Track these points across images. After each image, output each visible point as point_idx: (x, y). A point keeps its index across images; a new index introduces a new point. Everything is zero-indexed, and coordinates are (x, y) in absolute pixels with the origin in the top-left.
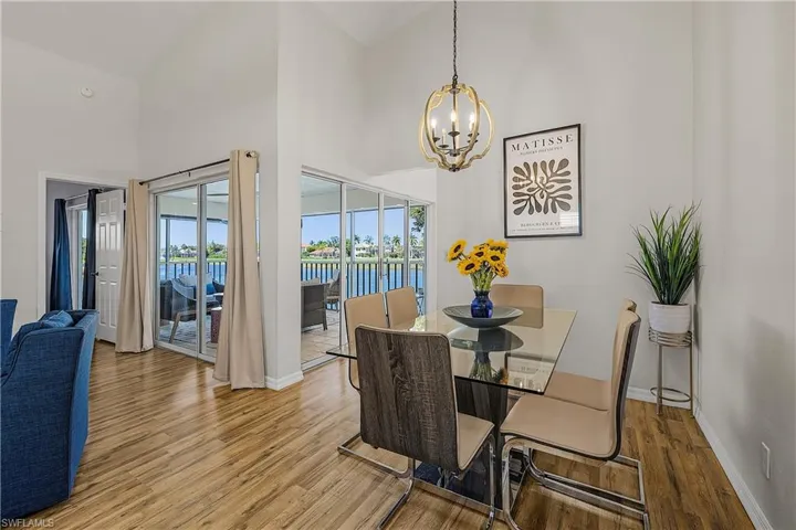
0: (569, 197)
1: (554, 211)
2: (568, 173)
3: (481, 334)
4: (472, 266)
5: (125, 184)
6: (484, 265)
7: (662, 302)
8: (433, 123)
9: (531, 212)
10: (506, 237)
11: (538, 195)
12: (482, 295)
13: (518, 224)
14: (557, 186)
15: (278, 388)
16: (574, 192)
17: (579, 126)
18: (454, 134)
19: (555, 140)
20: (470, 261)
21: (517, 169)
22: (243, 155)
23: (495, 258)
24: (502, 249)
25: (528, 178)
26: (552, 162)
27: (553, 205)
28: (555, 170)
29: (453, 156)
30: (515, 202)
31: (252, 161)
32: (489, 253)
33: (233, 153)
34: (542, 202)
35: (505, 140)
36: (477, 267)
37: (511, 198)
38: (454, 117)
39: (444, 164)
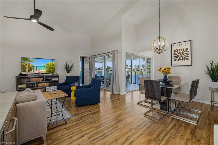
0: (188, 57)
1: (184, 60)
2: (188, 51)
3: (165, 84)
4: (163, 72)
5: (90, 56)
6: (166, 72)
7: (213, 81)
8: (155, 45)
9: (178, 60)
10: (172, 66)
11: (180, 57)
12: (165, 77)
13: (175, 63)
14: (185, 54)
15: (122, 94)
16: (189, 56)
17: (191, 41)
18: (159, 47)
19: (185, 44)
20: (163, 71)
21: (175, 51)
22: (115, 51)
23: (168, 70)
24: (170, 69)
25: (177, 53)
26: (184, 49)
27: (184, 59)
28: (184, 51)
29: (159, 51)
30: (174, 58)
31: (117, 52)
32: (167, 69)
33: (113, 51)
34: (181, 58)
35: (171, 44)
36: (164, 72)
37: (173, 57)
38: (159, 44)
39: (157, 52)
